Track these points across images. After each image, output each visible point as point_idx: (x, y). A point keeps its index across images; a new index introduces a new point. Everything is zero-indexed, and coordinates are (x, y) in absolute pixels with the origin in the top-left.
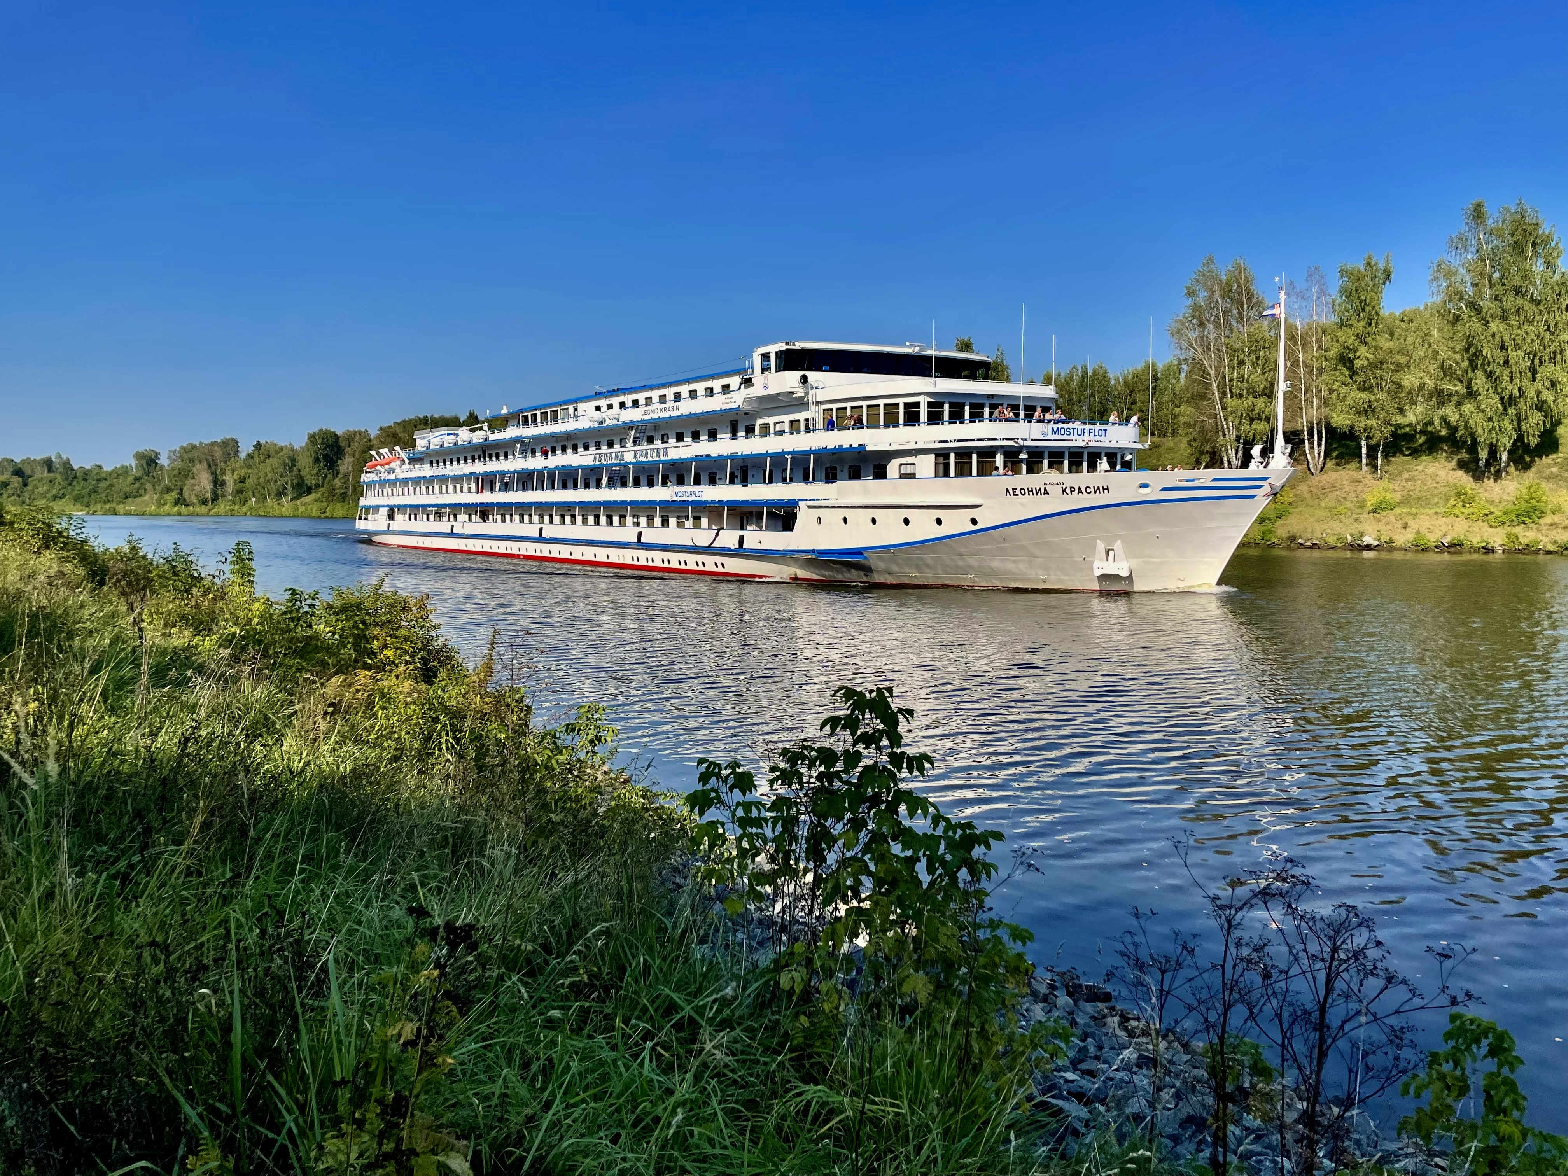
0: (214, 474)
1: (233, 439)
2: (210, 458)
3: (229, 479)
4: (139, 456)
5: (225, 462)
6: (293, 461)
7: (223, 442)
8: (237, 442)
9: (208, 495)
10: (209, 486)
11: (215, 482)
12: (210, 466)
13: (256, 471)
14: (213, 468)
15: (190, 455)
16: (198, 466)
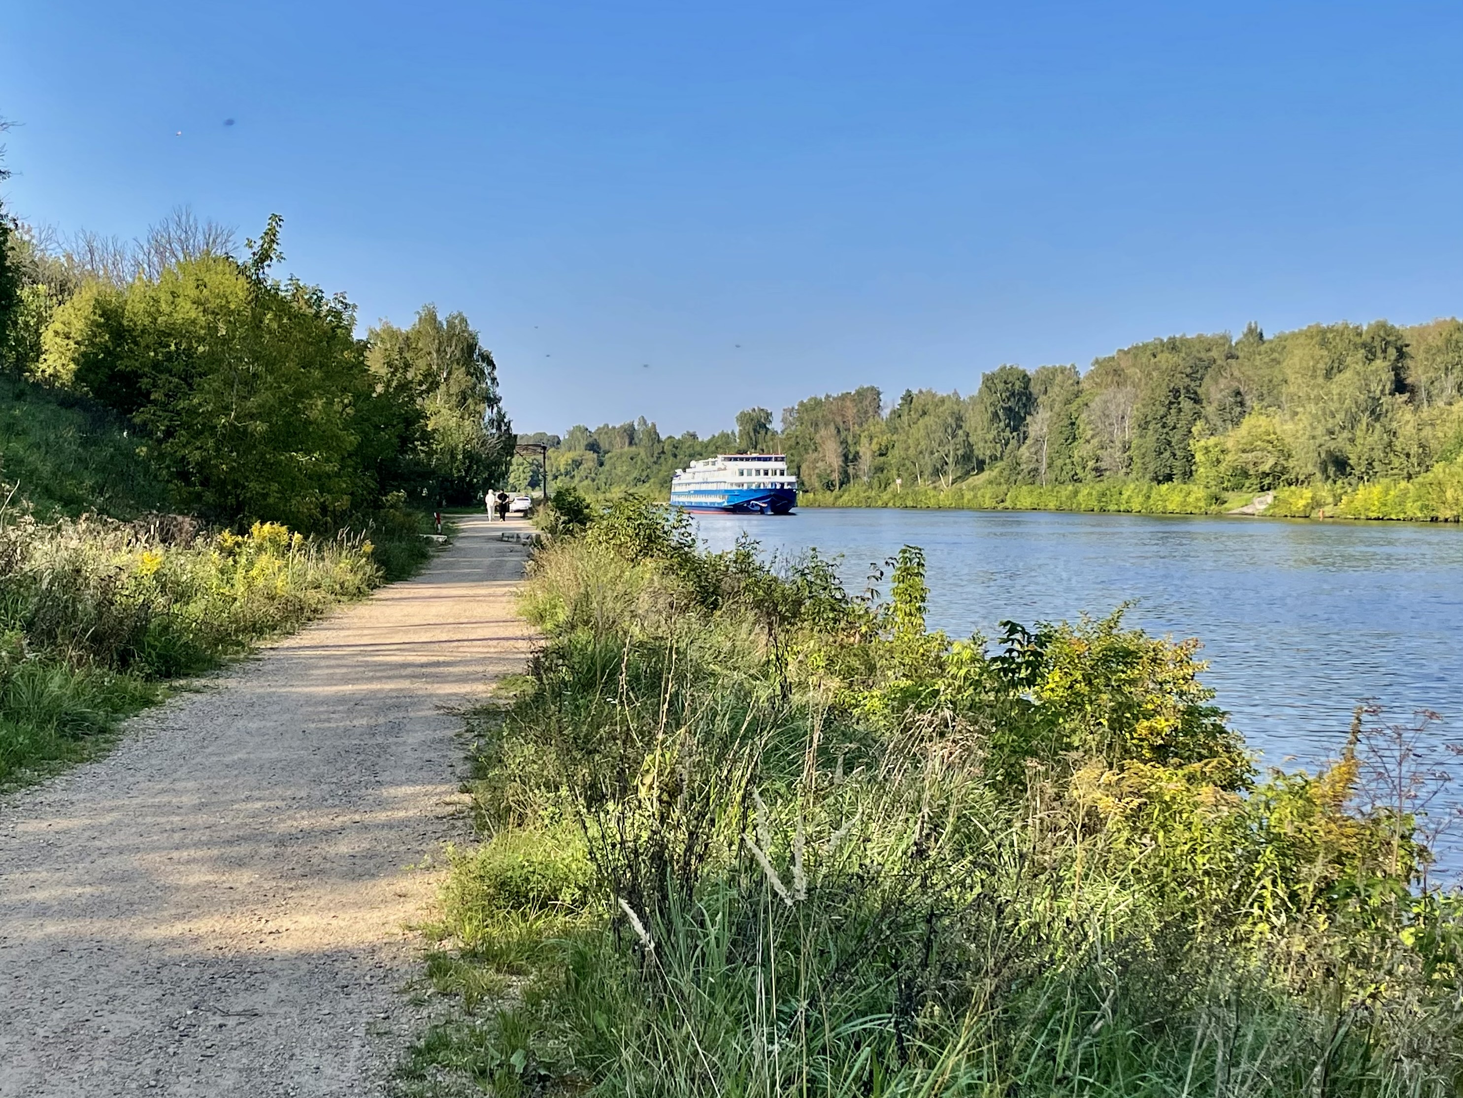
0: (844, 442)
1: (873, 389)
2: (839, 419)
3: (866, 450)
4: (744, 419)
5: (861, 425)
6: (959, 419)
7: (858, 393)
8: (879, 394)
9: (836, 477)
10: (836, 462)
11: (846, 456)
12: (839, 431)
13: (903, 437)
14: (844, 434)
15: (812, 415)
16: (823, 432)
